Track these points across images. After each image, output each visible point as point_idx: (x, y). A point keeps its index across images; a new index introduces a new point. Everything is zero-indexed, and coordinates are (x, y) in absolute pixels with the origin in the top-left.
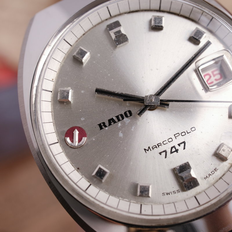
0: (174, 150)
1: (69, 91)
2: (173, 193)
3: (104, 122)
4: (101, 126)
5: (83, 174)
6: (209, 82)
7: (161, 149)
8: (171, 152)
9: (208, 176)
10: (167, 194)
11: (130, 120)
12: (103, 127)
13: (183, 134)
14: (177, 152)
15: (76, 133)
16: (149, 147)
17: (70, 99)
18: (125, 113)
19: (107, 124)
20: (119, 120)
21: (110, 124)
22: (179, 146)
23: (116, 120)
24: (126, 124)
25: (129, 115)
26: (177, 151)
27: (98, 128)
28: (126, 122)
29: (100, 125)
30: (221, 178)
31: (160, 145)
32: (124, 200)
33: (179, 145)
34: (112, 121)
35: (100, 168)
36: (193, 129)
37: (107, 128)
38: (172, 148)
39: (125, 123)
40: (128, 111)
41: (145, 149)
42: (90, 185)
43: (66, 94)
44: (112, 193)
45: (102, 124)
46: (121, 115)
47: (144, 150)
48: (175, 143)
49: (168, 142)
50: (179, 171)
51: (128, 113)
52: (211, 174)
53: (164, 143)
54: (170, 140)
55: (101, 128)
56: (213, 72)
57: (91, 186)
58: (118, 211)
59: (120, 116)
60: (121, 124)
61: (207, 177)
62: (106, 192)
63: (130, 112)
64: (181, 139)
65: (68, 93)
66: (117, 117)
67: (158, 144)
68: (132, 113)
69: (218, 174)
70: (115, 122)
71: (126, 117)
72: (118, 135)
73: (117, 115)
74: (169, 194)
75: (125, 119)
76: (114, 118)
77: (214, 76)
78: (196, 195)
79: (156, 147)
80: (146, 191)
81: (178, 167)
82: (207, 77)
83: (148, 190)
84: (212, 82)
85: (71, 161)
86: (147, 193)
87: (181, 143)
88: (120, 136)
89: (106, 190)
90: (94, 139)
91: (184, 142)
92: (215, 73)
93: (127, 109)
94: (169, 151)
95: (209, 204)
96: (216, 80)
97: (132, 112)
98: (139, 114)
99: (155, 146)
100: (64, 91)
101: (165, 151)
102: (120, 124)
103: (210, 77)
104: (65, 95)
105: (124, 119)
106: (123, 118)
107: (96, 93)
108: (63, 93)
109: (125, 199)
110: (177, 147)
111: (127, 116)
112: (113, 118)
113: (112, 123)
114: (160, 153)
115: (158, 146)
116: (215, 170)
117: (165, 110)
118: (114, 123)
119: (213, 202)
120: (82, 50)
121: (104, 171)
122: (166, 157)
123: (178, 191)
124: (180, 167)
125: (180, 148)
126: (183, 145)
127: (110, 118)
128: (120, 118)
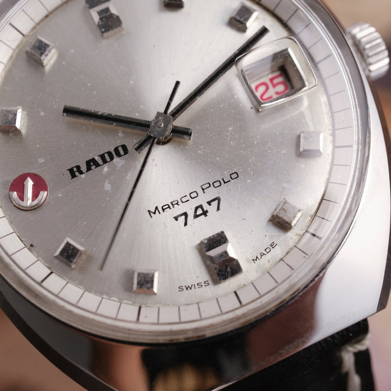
0: (199, 211)
1: (17, 111)
2: (197, 286)
3: (78, 164)
4: (74, 172)
5: (39, 255)
6: (265, 97)
7: (178, 210)
8: (196, 216)
9: (259, 257)
10: (187, 289)
11: (124, 162)
12: (77, 173)
13: (216, 184)
14: (206, 215)
15: (30, 183)
16: (157, 208)
17: (18, 125)
18: (116, 150)
19: (84, 168)
20: (105, 162)
21: (89, 169)
22: (210, 205)
23: (100, 162)
24: (117, 169)
25: (122, 152)
26: (205, 213)
27: (69, 176)
28: (118, 165)
29: (71, 171)
30: (282, 259)
31: (177, 204)
32: (111, 299)
33: (209, 203)
34: (92, 164)
35: (68, 244)
36: (233, 176)
37: (83, 176)
38: (196, 209)
39: (115, 166)
40: (121, 146)
41: (149, 211)
42: (52, 273)
44: (90, 287)
45: (75, 169)
46: (109, 153)
47: (148, 213)
48: (202, 200)
49: (190, 199)
50: (206, 247)
51: (120, 149)
52: (265, 253)
53: (184, 200)
54: (194, 194)
55: (73, 175)
56: (271, 80)
57: (53, 275)
58: (97, 318)
59: (106, 155)
60: (108, 168)
61: (257, 257)
62: (80, 285)
63: (124, 147)
64: (212, 193)
65: (15, 115)
66: (102, 157)
67: (172, 203)
68: (128, 148)
69: (277, 252)
70: (97, 165)
71: (117, 156)
72: (103, 186)
73: (102, 153)
74: (191, 289)
75: (116, 160)
76: (96, 158)
77: (274, 86)
78: (238, 289)
79: (169, 207)
80: (147, 282)
81: (205, 240)
82: (262, 89)
83: (152, 281)
84: (270, 97)
85: (18, 232)
86: (149, 285)
87: (213, 200)
88: (106, 189)
90: (60, 195)
91: (218, 199)
92: (275, 81)
93: (119, 143)
94: (191, 215)
96: (277, 93)
98: (137, 149)
99: (167, 206)
100: (9, 112)
101: (185, 214)
102: (106, 168)
103: (267, 88)
104: (10, 119)
105: (114, 160)
106: (112, 158)
107: (65, 114)
108: (6, 116)
109: (113, 298)
110: (206, 207)
111: (119, 155)
112: (94, 159)
113: (93, 167)
114: (176, 218)
115: (173, 205)
116: (273, 245)
117: (186, 144)
118: (96, 167)
119: (265, 299)
120: (41, 42)
121: (74, 248)
122: (186, 224)
123: (207, 283)
124: (210, 239)
125: (211, 209)
126: (215, 203)
127: (88, 159)
128: (107, 157)
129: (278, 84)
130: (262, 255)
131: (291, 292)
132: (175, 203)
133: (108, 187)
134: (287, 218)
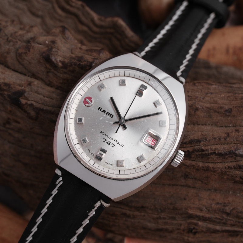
0: (109, 143)
1: (105, 87)
2: (91, 153)
3: (102, 108)
5: (76, 113)
6: (149, 141)
7: (106, 138)
8: (107, 143)
10: (89, 151)
11: (109, 118)
12: (100, 110)
13: (118, 143)
16: (103, 133)
18: (111, 115)
19: (102, 110)
20: (107, 114)
21: (102, 111)
23: (106, 113)
25: (111, 116)
26: (109, 144)
27: (98, 108)
30: (109, 169)
32: (76, 136)
33: (112, 144)
35: (82, 118)
36: (122, 145)
37: (100, 111)
40: (113, 115)
41: (101, 132)
43: (103, 86)
44: (76, 129)
46: (109, 114)
48: (112, 142)
50: (101, 150)
53: (109, 138)
54: (112, 139)
55: (99, 109)
56: (153, 140)
57: (73, 120)
58: (70, 135)
59: (108, 113)
61: (106, 163)
62: (75, 127)
63: (113, 116)
64: (115, 143)
66: (107, 113)
69: (111, 167)
70: (105, 113)
75: (109, 116)
78: (96, 163)
79: (105, 135)
80: (85, 142)
84: (149, 142)
85: (78, 105)
90: (92, 109)
91: (115, 145)
94: (107, 141)
95: (95, 169)
96: (151, 143)
97: (113, 117)
101: (106, 140)
102: (105, 115)
105: (108, 116)
106: (108, 115)
107: (111, 98)
110: (111, 144)
111: (110, 116)
114: (104, 139)
116: (112, 165)
117: (123, 130)
119: (97, 170)
120: (125, 81)
121: (82, 120)
122: (104, 142)
123: (93, 155)
124: (103, 149)
125: (111, 145)
126: (113, 145)
127: (105, 110)
128: (108, 114)
129: (154, 142)
130: (108, 163)
131: (103, 175)
132: (107, 136)
133: (101, 118)
134: (119, 164)
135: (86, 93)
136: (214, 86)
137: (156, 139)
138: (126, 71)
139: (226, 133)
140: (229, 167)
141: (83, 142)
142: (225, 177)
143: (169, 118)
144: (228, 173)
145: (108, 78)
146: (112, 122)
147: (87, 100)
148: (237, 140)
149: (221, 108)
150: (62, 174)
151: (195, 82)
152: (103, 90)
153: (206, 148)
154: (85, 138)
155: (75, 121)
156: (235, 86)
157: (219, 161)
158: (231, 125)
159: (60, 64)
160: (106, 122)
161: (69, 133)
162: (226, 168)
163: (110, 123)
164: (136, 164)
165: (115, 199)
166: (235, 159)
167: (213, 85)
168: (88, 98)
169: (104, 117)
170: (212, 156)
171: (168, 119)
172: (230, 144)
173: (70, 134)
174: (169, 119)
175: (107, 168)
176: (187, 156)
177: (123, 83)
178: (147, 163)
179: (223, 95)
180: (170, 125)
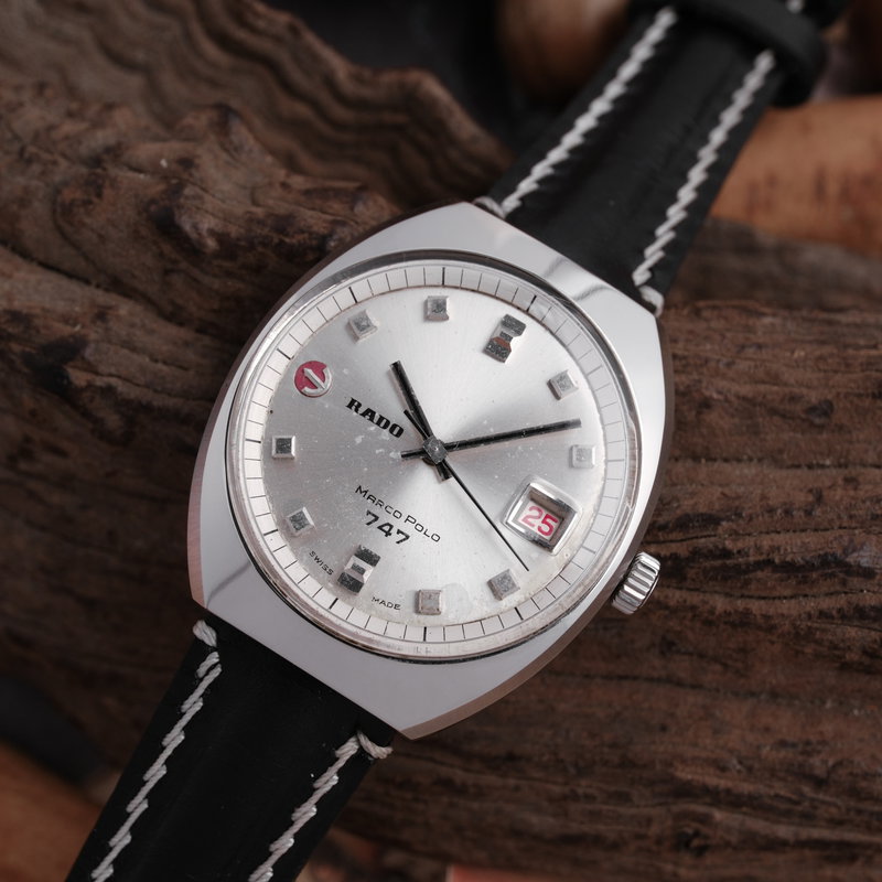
0: (387, 528)
1: (373, 326)
2: (323, 566)
3: (362, 403)
4: (353, 404)
5: (269, 422)
6: (530, 520)
7: (377, 510)
8: (380, 528)
9: (380, 601)
10: (316, 559)
11: (388, 438)
12: (354, 408)
13: (419, 527)
14: (386, 536)
16: (367, 491)
18: (395, 426)
19: (362, 410)
20: (378, 423)
21: (364, 415)
23: (376, 420)
24: (379, 437)
25: (395, 432)
26: (388, 534)
27: (348, 402)
28: (382, 436)
30: (388, 621)
31: (381, 506)
32: (269, 503)
33: (399, 532)
35: (290, 440)
36: (435, 537)
38: (388, 524)
39: (380, 434)
41: (360, 488)
42: (259, 442)
43: (364, 323)
44: (269, 480)
46: (388, 422)
47: (358, 487)
48: (398, 524)
49: (392, 514)
50: (359, 552)
51: (397, 430)
52: (386, 604)
53: (388, 509)
54: (397, 514)
55: (350, 406)
56: (547, 517)
57: (259, 444)
58: (246, 502)
59: (384, 421)
60: (375, 430)
61: (378, 600)
62: (264, 471)
63: (401, 431)
64: (408, 528)
65: (368, 326)
66: (381, 418)
67: (379, 500)
69: (393, 614)
70: (371, 419)
72: (357, 435)
73: (384, 416)
74: (318, 562)
75: (386, 431)
76: (377, 415)
77: (544, 522)
78: (342, 599)
79: (374, 501)
80: (300, 524)
81: (364, 548)
83: (302, 527)
84: (533, 526)
85: (276, 393)
87: (402, 533)
88: (356, 439)
89: (266, 470)
91: (407, 537)
92: (549, 521)
93: (401, 425)
94: (379, 523)
95: (338, 622)
96: (540, 529)
97: (402, 436)
99: (374, 499)
100: (367, 319)
101: (376, 518)
102: (373, 428)
103: (538, 517)
104: (362, 324)
105: (385, 430)
106: (385, 427)
107: (393, 366)
108: (362, 319)
110: (394, 531)
111: (391, 431)
114: (369, 513)
115: (378, 503)
116: (396, 607)
117: (440, 482)
119: (345, 625)
120: (445, 303)
121: (290, 448)
122: (368, 524)
123: (330, 572)
124: (366, 551)
125: (395, 537)
126: (402, 537)
127: (372, 408)
128: (383, 423)
129: (549, 525)
130: (383, 602)
131: (366, 644)
132: (380, 503)
133: (359, 440)
134: (424, 603)
135: (303, 349)
136: (767, 320)
137: (559, 513)
138: (447, 268)
139: (810, 491)
140: (823, 614)
141: (292, 525)
142: (809, 650)
143: (605, 435)
144: (818, 635)
145: (383, 294)
146: (397, 451)
147: (309, 371)
148: (851, 517)
149: (793, 399)
150: (218, 640)
151: (701, 304)
152: (365, 338)
153: (740, 545)
154: (301, 512)
155: (266, 451)
156: (842, 318)
157: (788, 592)
158: (828, 462)
159: (211, 243)
160: (377, 452)
161: (244, 492)
162: (810, 616)
163: (392, 455)
164: (483, 604)
165: (409, 730)
166: (844, 583)
167: (764, 314)
168: (312, 365)
169: (370, 434)
170: (759, 574)
171: (602, 442)
172: (826, 530)
173: (245, 497)
174: (605, 440)
175: (381, 617)
176: (671, 572)
177: (436, 311)
178: (526, 600)
179: (798, 354)
180: (607, 462)
